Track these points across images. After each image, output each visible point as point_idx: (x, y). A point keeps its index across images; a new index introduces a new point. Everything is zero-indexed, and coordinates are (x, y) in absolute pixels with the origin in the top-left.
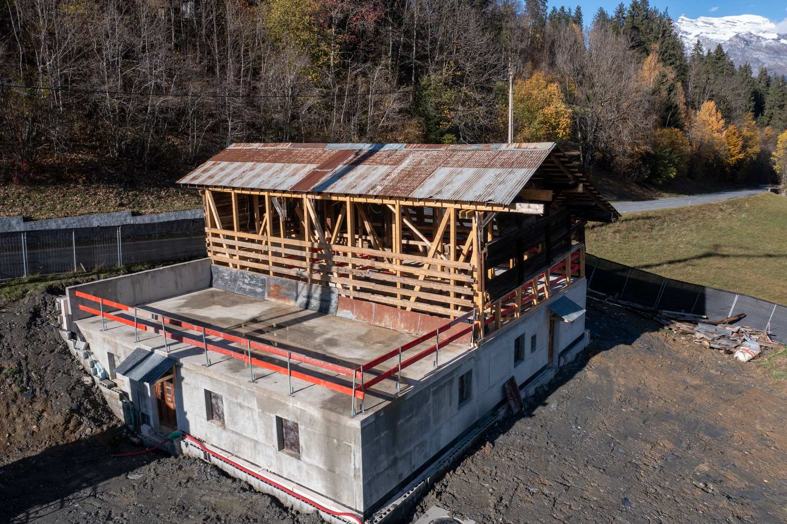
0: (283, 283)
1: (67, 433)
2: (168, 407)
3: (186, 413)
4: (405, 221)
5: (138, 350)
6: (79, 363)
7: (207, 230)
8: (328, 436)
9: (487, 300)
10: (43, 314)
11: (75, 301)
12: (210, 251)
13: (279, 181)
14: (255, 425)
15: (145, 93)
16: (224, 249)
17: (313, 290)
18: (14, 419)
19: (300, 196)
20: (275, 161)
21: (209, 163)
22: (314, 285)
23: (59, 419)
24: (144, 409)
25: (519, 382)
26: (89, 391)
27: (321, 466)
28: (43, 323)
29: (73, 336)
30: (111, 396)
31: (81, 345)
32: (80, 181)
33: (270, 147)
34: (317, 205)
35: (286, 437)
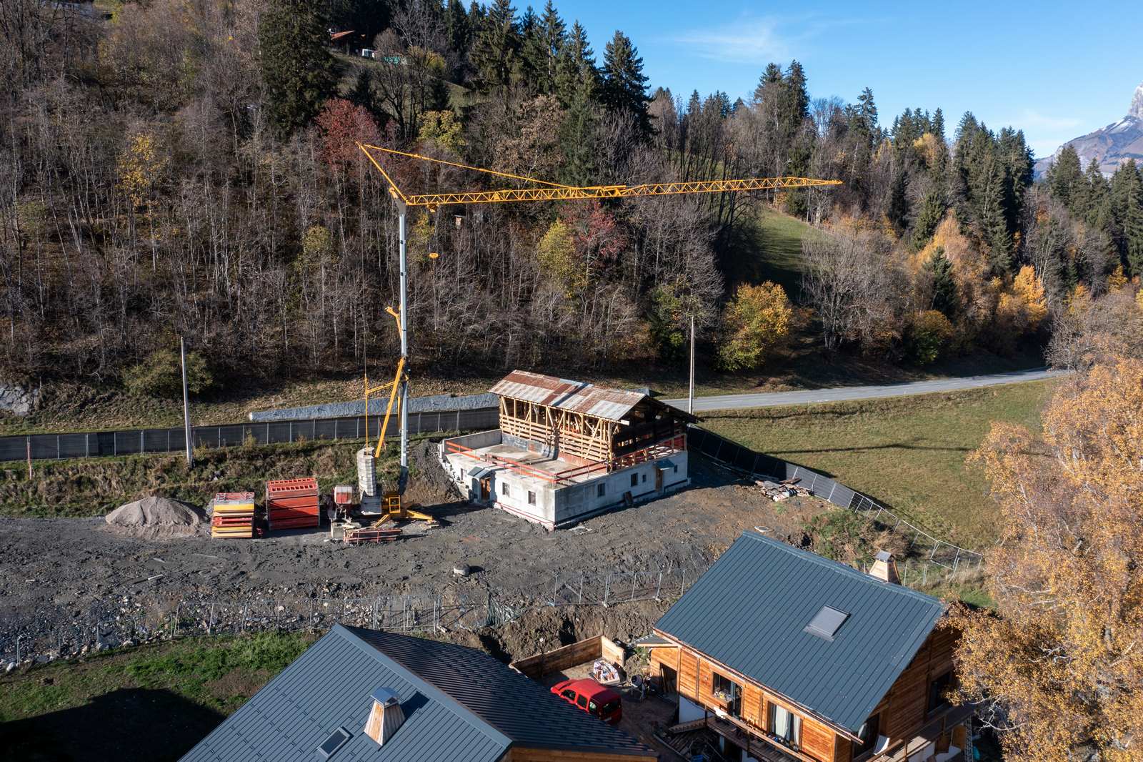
0: (535, 444)
2: (487, 492)
3: (495, 493)
4: (586, 422)
5: (477, 467)
6: (447, 473)
7: (501, 415)
8: (545, 497)
9: (615, 456)
11: (446, 446)
12: (501, 426)
13: (536, 396)
14: (521, 495)
16: (509, 425)
19: (544, 406)
20: (535, 385)
21: (503, 381)
23: (443, 493)
24: (477, 493)
25: (633, 495)
26: (452, 484)
27: (542, 507)
28: (432, 455)
29: (444, 461)
30: (462, 487)
31: (448, 465)
34: (552, 411)
35: (531, 498)
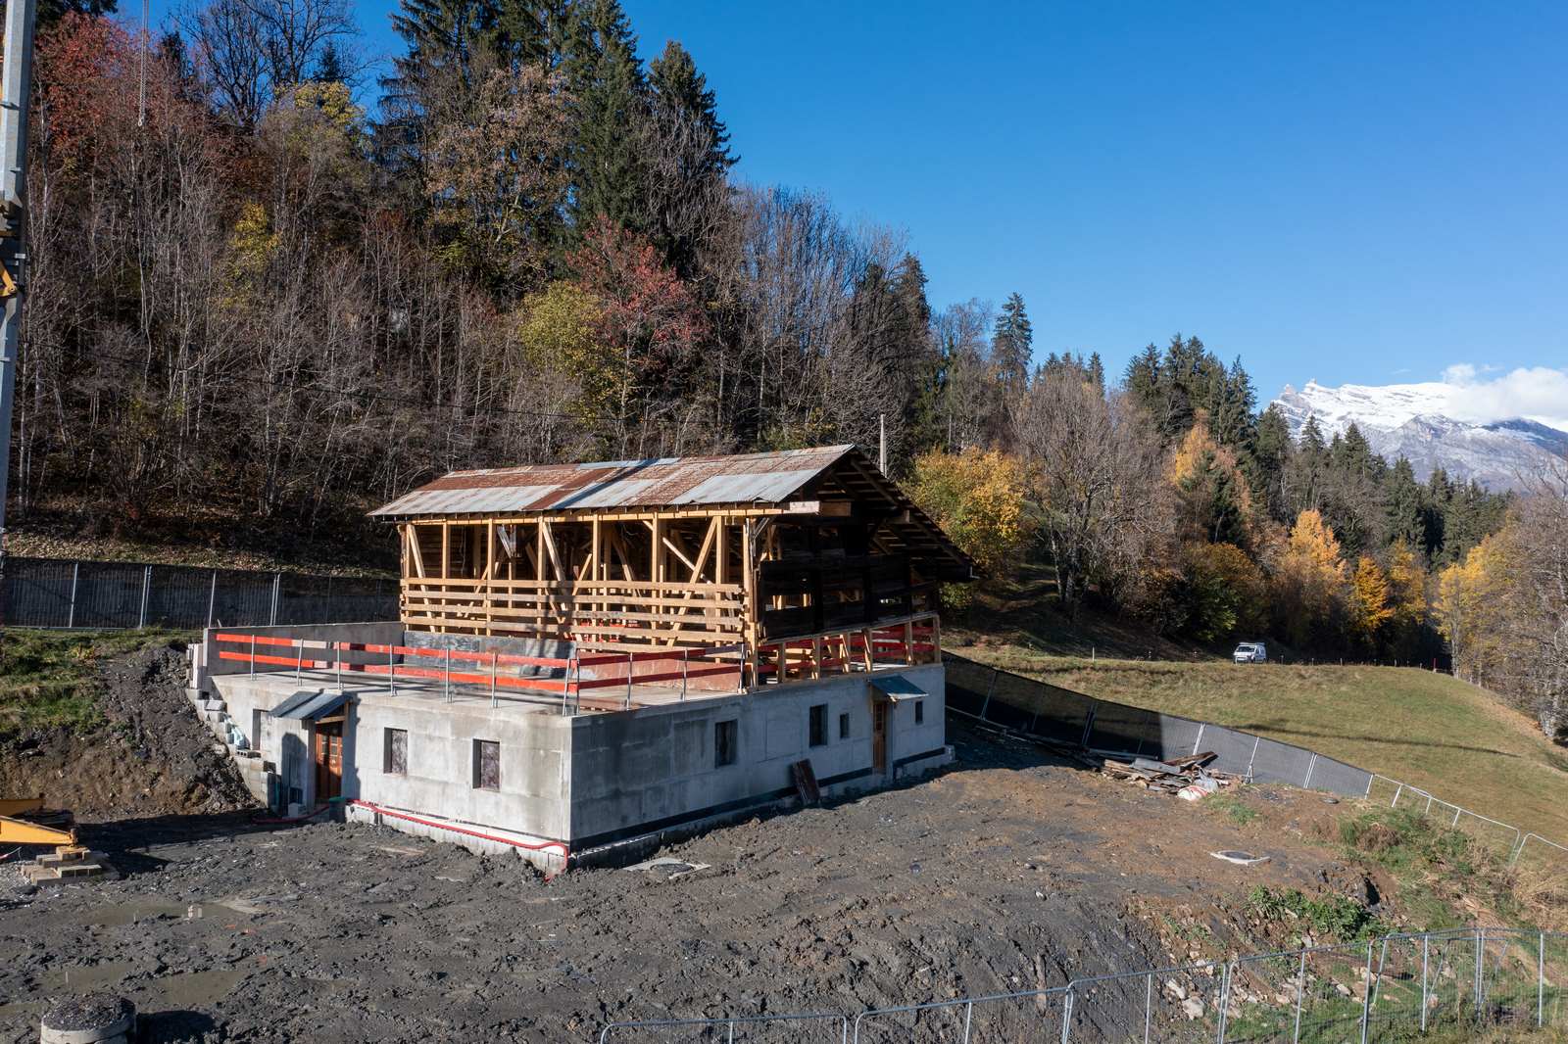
0: (504, 643)
1: (188, 804)
2: (330, 773)
3: (357, 770)
4: (665, 541)
5: (299, 694)
6: (209, 729)
7: (403, 582)
8: (535, 749)
9: (762, 634)
10: (163, 671)
11: (215, 647)
12: (404, 612)
13: (508, 503)
14: (446, 761)
15: (324, 419)
16: (426, 606)
17: (546, 648)
18: (121, 778)
19: (534, 521)
20: (507, 486)
21: (415, 493)
22: (548, 642)
23: (179, 785)
24: (296, 781)
26: (219, 762)
27: (524, 792)
28: (162, 681)
29: (204, 696)
30: (252, 768)
31: (215, 704)
32: (212, 542)
33: (503, 472)
34: (557, 531)
35: (484, 770)
